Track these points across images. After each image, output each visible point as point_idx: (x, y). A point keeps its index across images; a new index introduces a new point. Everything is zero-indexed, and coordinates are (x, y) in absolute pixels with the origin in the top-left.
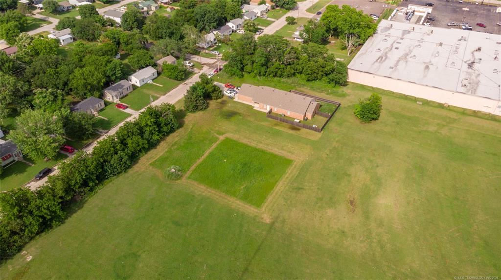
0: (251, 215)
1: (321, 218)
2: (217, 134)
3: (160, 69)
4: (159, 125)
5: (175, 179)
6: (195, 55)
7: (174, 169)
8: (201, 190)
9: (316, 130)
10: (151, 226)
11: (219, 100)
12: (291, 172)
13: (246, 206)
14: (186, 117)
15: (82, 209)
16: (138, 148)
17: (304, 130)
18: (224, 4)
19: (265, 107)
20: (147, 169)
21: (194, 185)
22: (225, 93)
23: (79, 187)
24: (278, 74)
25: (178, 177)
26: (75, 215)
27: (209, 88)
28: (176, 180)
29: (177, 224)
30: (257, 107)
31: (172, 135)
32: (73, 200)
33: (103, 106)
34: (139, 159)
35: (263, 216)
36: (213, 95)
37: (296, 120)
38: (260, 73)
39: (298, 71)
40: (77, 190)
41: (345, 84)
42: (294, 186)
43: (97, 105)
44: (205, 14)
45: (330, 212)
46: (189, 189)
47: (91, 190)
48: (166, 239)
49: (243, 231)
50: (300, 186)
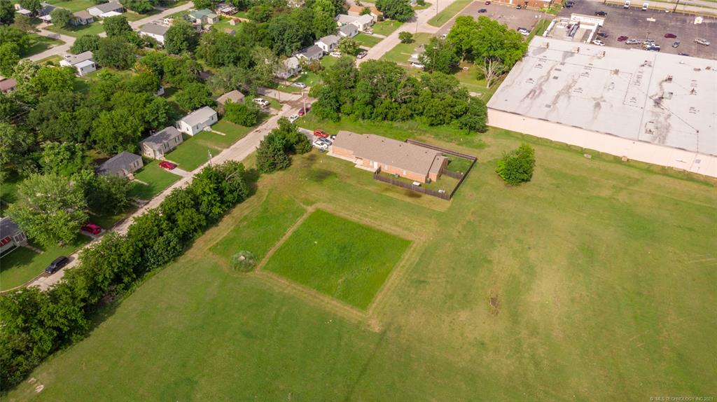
0: (353, 321)
1: (452, 324)
2: (304, 204)
3: (221, 110)
4: (221, 192)
5: (245, 270)
6: (272, 88)
7: (244, 256)
8: (283, 285)
9: (442, 196)
10: (212, 339)
11: (306, 155)
12: (409, 258)
13: (345, 308)
14: (260, 179)
15: (114, 316)
16: (192, 227)
17: (426, 197)
18: (311, 15)
19: (371, 164)
20: (205, 256)
21: (271, 278)
22: (314, 144)
23: (110, 284)
24: (389, 116)
25: (250, 268)
26: (103, 325)
27: (292, 138)
28: (246, 272)
29: (248, 335)
30: (359, 164)
31: (239, 206)
32: (101, 304)
33: (141, 164)
34: (193, 242)
35: (370, 322)
36: (298, 147)
37: (415, 183)
38: (363, 114)
39: (417, 112)
40: (106, 289)
41: (483, 129)
42: (413, 278)
43: (132, 164)
44: (285, 30)
45: (464, 315)
46: (265, 284)
47: (126, 288)
48: (233, 357)
49: (343, 344)
50: (422, 279)
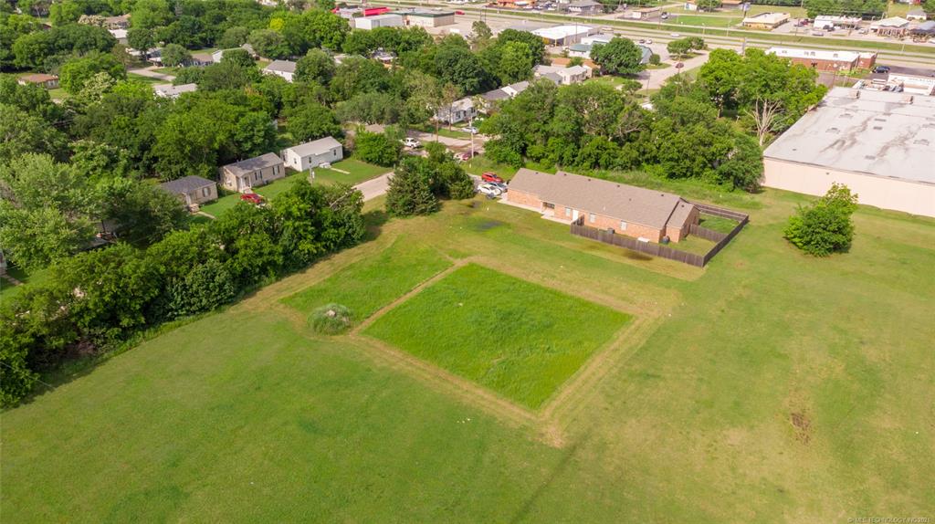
0: (512, 424)
2: (450, 256)
3: (349, 143)
5: (332, 330)
6: (428, 132)
7: (334, 310)
8: (392, 358)
9: (691, 260)
11: (466, 201)
13: (500, 402)
14: (387, 224)
15: (88, 377)
16: (259, 262)
17: (659, 262)
19: (568, 214)
20: (271, 308)
21: (373, 347)
22: (480, 187)
24: (602, 162)
25: (340, 328)
26: (64, 388)
27: (445, 170)
28: (333, 334)
30: (548, 215)
31: (345, 253)
33: (214, 195)
34: (259, 289)
35: (544, 430)
36: (454, 187)
37: (641, 239)
38: (561, 158)
39: (647, 156)
40: (86, 330)
41: (757, 190)
42: (633, 369)
43: (200, 192)
44: (457, 61)
45: (736, 436)
46: (361, 355)
47: (125, 335)
48: (271, 459)
49: (486, 461)
50: (651, 371)
